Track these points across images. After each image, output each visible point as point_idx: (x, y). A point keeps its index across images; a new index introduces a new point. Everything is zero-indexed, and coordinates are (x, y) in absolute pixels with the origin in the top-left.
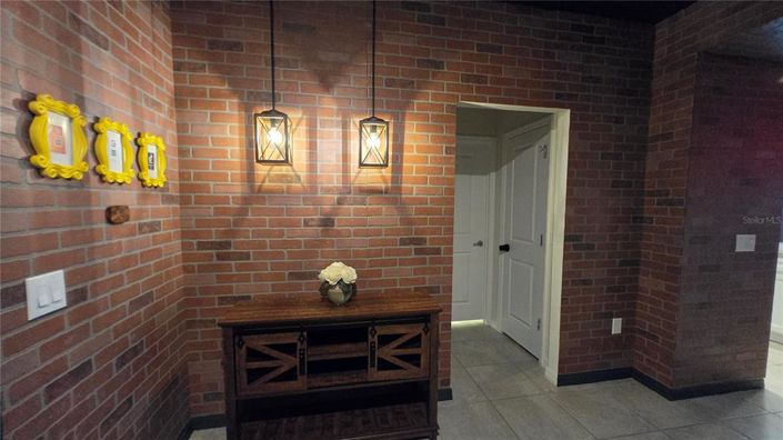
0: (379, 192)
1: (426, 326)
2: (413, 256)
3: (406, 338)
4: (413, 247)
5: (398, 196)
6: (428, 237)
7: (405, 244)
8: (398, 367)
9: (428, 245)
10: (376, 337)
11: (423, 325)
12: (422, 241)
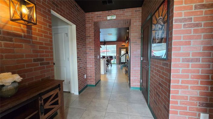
0: (20, 36)
1: (60, 88)
2: (40, 66)
3: (53, 96)
4: (39, 62)
5: (31, 40)
6: (45, 58)
7: (36, 61)
8: (53, 108)
9: (45, 61)
10: (42, 101)
11: (59, 88)
12: (43, 60)
